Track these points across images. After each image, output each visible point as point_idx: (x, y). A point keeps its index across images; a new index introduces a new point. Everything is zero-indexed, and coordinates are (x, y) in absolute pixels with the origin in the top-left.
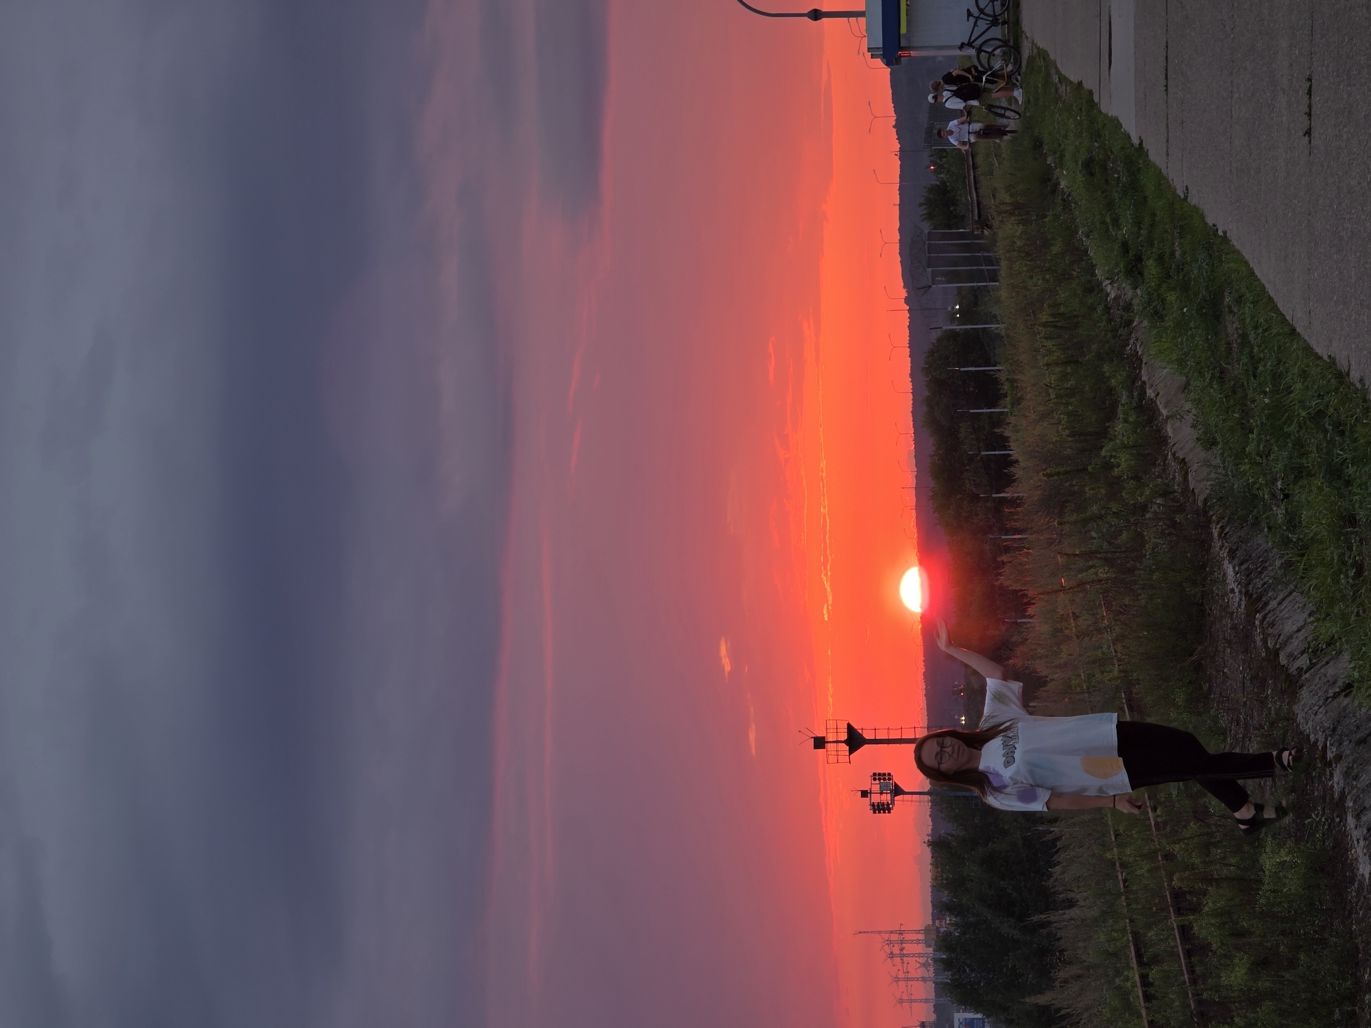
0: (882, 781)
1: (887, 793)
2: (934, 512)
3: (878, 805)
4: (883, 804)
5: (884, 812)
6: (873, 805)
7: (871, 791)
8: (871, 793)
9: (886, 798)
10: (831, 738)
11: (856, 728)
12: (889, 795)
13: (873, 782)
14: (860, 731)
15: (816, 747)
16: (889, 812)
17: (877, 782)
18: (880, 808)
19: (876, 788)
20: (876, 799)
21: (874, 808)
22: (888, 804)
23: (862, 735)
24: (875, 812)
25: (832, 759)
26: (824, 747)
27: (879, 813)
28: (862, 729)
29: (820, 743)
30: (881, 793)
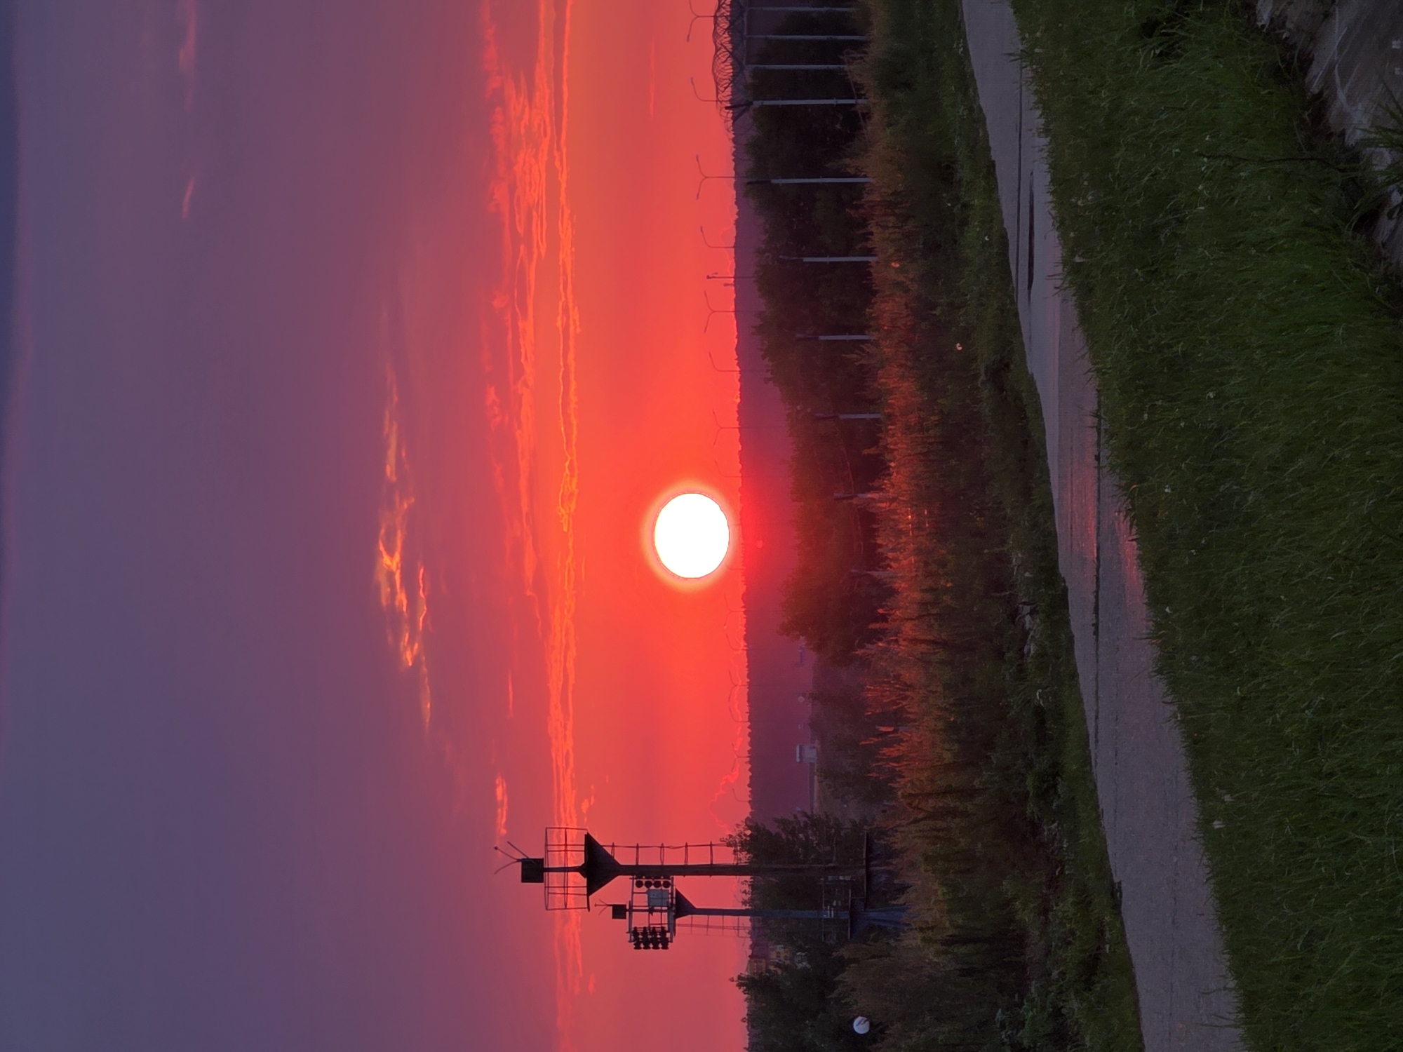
0: (652, 887)
1: (661, 911)
2: (764, 357)
3: (644, 933)
4: (654, 932)
5: (656, 947)
6: (635, 932)
7: (631, 906)
8: (631, 910)
9: (660, 919)
10: (554, 861)
11: (601, 844)
12: (665, 914)
13: (636, 889)
14: (609, 850)
15: (526, 879)
16: (665, 947)
17: (644, 889)
18: (650, 939)
19: (641, 900)
20: (641, 920)
21: (636, 939)
22: (663, 932)
23: (611, 858)
24: (637, 947)
25: (557, 901)
26: (540, 879)
27: (647, 947)
28: (613, 846)
29: (534, 871)
30: (651, 911)
